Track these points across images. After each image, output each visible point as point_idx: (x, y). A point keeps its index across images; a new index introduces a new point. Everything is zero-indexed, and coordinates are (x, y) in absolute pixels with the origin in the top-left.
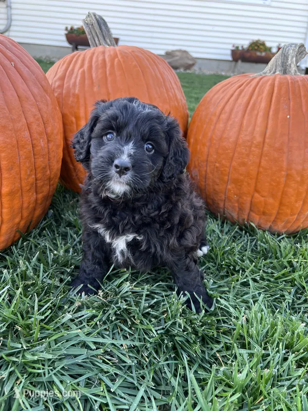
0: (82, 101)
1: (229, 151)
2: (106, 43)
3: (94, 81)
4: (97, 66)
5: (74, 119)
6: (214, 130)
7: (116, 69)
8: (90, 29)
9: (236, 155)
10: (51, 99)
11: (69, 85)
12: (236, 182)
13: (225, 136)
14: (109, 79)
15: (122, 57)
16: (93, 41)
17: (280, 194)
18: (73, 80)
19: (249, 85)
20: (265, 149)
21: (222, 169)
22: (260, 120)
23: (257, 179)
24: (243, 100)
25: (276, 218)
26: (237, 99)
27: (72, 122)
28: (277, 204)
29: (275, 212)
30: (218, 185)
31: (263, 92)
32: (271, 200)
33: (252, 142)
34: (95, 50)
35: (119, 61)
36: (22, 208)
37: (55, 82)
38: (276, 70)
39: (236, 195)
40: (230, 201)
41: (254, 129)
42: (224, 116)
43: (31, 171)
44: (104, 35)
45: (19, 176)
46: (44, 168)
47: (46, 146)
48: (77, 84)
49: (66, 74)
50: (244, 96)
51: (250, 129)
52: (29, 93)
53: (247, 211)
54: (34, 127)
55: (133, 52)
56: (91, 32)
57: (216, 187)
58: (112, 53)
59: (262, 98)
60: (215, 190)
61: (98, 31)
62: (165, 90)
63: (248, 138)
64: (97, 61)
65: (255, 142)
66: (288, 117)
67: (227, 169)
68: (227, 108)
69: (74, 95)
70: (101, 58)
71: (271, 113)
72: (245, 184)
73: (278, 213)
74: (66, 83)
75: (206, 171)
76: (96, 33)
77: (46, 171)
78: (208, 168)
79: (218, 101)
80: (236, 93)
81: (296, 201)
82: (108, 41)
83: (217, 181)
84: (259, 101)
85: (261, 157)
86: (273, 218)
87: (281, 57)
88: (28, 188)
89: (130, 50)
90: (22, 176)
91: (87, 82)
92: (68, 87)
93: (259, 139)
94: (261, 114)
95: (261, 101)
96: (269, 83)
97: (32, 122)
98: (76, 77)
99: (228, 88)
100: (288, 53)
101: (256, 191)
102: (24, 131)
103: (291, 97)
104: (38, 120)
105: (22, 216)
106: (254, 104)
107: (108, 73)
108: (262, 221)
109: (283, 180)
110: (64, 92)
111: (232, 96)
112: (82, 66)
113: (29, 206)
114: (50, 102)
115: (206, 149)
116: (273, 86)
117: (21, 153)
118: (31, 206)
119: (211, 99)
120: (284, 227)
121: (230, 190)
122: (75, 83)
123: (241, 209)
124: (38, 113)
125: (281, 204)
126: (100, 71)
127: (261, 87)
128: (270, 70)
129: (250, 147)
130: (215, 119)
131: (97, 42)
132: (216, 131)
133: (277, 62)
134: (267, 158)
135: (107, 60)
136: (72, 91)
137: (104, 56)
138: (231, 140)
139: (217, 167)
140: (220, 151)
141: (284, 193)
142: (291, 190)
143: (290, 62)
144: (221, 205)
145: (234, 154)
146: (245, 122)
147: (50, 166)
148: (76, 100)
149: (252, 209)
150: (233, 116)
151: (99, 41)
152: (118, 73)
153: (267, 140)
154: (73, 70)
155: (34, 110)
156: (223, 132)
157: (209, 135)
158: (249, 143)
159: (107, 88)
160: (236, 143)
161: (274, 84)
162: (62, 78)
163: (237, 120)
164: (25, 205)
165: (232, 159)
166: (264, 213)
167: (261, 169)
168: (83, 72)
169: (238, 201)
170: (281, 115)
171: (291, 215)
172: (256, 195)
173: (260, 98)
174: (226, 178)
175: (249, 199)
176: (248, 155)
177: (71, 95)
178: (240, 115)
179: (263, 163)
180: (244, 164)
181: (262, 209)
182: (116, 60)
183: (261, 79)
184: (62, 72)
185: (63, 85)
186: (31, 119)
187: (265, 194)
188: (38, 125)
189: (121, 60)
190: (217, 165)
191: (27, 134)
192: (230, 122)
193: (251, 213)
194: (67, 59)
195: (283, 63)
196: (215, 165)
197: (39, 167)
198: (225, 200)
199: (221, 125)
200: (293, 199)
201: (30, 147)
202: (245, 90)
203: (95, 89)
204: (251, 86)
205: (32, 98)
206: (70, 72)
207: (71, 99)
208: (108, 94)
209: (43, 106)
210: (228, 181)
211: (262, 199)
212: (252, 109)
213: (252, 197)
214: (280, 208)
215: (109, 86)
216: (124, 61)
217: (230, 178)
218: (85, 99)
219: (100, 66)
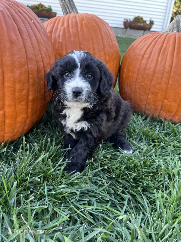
0: (64, 46)
1: (151, 76)
2: (74, 12)
3: (71, 34)
4: (72, 26)
6: (140, 63)
7: (84, 28)
8: (63, 3)
9: (154, 78)
12: (154, 93)
13: (148, 67)
14: (80, 34)
15: (87, 20)
16: (66, 11)
17: (179, 100)
18: (58, 34)
19: (161, 38)
20: (172, 74)
21: (146, 86)
22: (168, 58)
23: (166, 91)
24: (158, 46)
25: (175, 114)
26: (154, 46)
28: (177, 106)
29: (175, 110)
30: (142, 96)
31: (170, 42)
32: (174, 104)
33: (164, 71)
34: (69, 15)
35: (85, 22)
36: (37, 110)
38: (173, 30)
39: (153, 101)
40: (149, 105)
41: (165, 63)
42: (146, 56)
43: (43, 87)
44: (72, 6)
45: (37, 89)
48: (61, 35)
49: (52, 30)
50: (159, 44)
51: (163, 63)
52: (41, 39)
53: (159, 110)
54: (45, 60)
56: (64, 4)
57: (141, 97)
58: (81, 17)
60: (140, 99)
61: (68, 4)
62: (110, 41)
63: (161, 68)
64: (72, 22)
65: (166, 70)
67: (149, 86)
68: (148, 51)
69: (59, 42)
70: (74, 20)
71: (175, 54)
72: (159, 94)
73: (177, 111)
74: (54, 35)
75: (135, 88)
76: (67, 6)
78: (137, 86)
79: (142, 47)
80: (153, 42)
82: (75, 11)
83: (142, 93)
84: (168, 47)
85: (169, 79)
86: (173, 114)
87: (176, 23)
88: (41, 97)
89: (91, 16)
91: (67, 35)
92: (55, 37)
93: (167, 68)
94: (169, 54)
95: (169, 46)
96: (173, 37)
97: (44, 57)
98: (60, 32)
99: (146, 40)
100: (179, 20)
101: (165, 98)
102: (41, 62)
104: (46, 56)
105: (36, 115)
106: (165, 49)
107: (79, 30)
108: (167, 116)
110: (52, 40)
111: (151, 44)
112: (63, 25)
113: (40, 109)
114: (50, 46)
115: (135, 75)
117: (39, 75)
119: (137, 46)
120: (178, 119)
121: (150, 99)
122: (59, 36)
123: (156, 109)
124: (46, 51)
125: (179, 105)
126: (74, 28)
127: (168, 39)
128: (169, 30)
129: (163, 73)
130: (140, 57)
131: (68, 11)
132: (142, 64)
133: (173, 25)
134: (173, 80)
135: (78, 21)
136: (58, 40)
137: (76, 19)
138: (151, 70)
139: (143, 86)
140: (145, 76)
144: (144, 107)
146: (160, 59)
148: (60, 46)
149: (162, 109)
150: (152, 56)
151: (69, 10)
152: (85, 30)
153: (173, 69)
154: (57, 27)
155: (45, 49)
156: (147, 65)
157: (138, 66)
158: (162, 71)
159: (79, 39)
160: (154, 71)
161: (175, 38)
162: (51, 32)
163: (155, 58)
165: (152, 80)
166: (169, 111)
167: (169, 86)
168: (64, 29)
169: (154, 105)
172: (165, 101)
173: (168, 45)
174: (148, 91)
175: (161, 103)
176: (162, 78)
177: (57, 42)
178: (156, 55)
179: (170, 82)
180: (159, 83)
181: (168, 109)
183: (167, 35)
184: (50, 29)
185: (52, 36)
186: (44, 55)
187: (170, 100)
188: (47, 59)
190: (143, 84)
191: (42, 64)
192: (150, 59)
193: (161, 111)
194: (52, 21)
195: (177, 26)
196: (141, 84)
198: (146, 105)
199: (144, 61)
201: (43, 72)
202: (159, 41)
203: (72, 39)
204: (162, 39)
205: (43, 42)
206: (55, 29)
207: (57, 45)
208: (80, 42)
209: (48, 48)
210: (149, 93)
211: (169, 103)
212: (164, 52)
213: (163, 102)
214: (178, 108)
215: (80, 37)
216: (88, 23)
217: (150, 91)
218: (66, 44)
219: (74, 25)
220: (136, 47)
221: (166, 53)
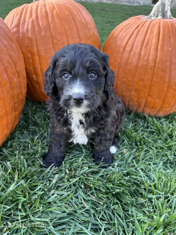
0: (34, 43)
1: (132, 72)
3: (41, 27)
4: (42, 16)
5: (30, 55)
6: (122, 57)
7: (55, 18)
9: (137, 74)
10: (16, 46)
11: (24, 31)
12: (137, 90)
13: (129, 61)
14: (52, 26)
15: (59, 9)
17: (163, 97)
18: (26, 27)
19: (143, 27)
20: (156, 70)
21: (128, 83)
22: (152, 52)
23: (150, 88)
24: (140, 38)
25: (159, 110)
26: (136, 37)
27: (29, 58)
28: (161, 103)
29: (159, 107)
30: (125, 92)
31: (153, 32)
32: (158, 101)
33: (147, 66)
34: (38, 3)
35: (57, 11)
36: (8, 124)
37: (13, 28)
39: (137, 98)
40: (132, 101)
41: (148, 58)
42: (128, 49)
43: (11, 99)
45: (4, 105)
46: (18, 95)
47: (18, 80)
48: (30, 30)
49: (19, 23)
50: (141, 34)
51: (146, 58)
53: (143, 107)
55: (65, 4)
58: (51, 6)
59: (153, 36)
60: (122, 95)
62: (88, 31)
63: (145, 63)
64: (41, 12)
65: (149, 66)
66: (170, 49)
67: (131, 83)
68: (130, 43)
69: (28, 38)
70: (43, 10)
71: (159, 47)
72: (143, 91)
73: (161, 107)
74: (21, 30)
75: (117, 83)
77: (19, 97)
78: (118, 81)
79: (123, 37)
80: (136, 32)
81: (172, 100)
83: (125, 89)
84: (151, 38)
85: (153, 76)
86: (157, 110)
87: (161, 6)
88: (10, 111)
90: (6, 104)
91: (36, 28)
93: (152, 64)
94: (153, 47)
95: (153, 38)
96: (157, 26)
97: (8, 67)
98: (28, 25)
99: (128, 28)
100: (165, 3)
101: (149, 95)
102: (3, 74)
103: (171, 35)
104: (11, 64)
105: (8, 128)
106: (148, 40)
107: (50, 21)
108: (151, 112)
109: (166, 88)
110: (20, 36)
111: (132, 34)
112: (31, 16)
113: (11, 121)
114: (15, 49)
115: (117, 69)
116: (159, 28)
117: (4, 89)
118: (13, 121)
119: (118, 36)
120: (163, 114)
121: (132, 95)
122: (28, 29)
123: (139, 106)
124: (10, 59)
125: (163, 102)
126: (44, 20)
127: (152, 28)
128: (154, 14)
129: (146, 69)
130: (122, 50)
132: (123, 58)
133: (158, 9)
134: (156, 76)
135: (48, 11)
136: (26, 35)
137: (46, 8)
138: (134, 64)
139: (125, 82)
140: (126, 71)
141: (166, 96)
142: (169, 94)
143: (166, 10)
144: (127, 103)
145: (136, 73)
146: (142, 53)
147: (21, 93)
148: (30, 42)
149: (146, 105)
150: (134, 49)
152: (57, 21)
153: (157, 65)
154: (25, 19)
155: (7, 58)
156: (128, 59)
157: (119, 60)
158: (145, 67)
159: (51, 33)
160: (137, 66)
161: (160, 26)
162: (18, 26)
163: (138, 51)
164: (10, 121)
165: (134, 76)
166: (153, 108)
167: (153, 83)
168: (33, 21)
169: (137, 102)
170: (165, 48)
171: (168, 108)
172: (149, 98)
173: (152, 36)
174: (130, 88)
175: (144, 100)
176: (145, 74)
177: (26, 38)
178: (139, 48)
179: (154, 79)
180: (142, 80)
181: (152, 106)
182: (55, 11)
183: (151, 22)
184: (17, 21)
185: (19, 30)
187: (154, 97)
188: (11, 68)
189: (58, 11)
190: (124, 80)
191: (5, 76)
192: (132, 53)
193: (145, 108)
194: (19, 11)
195: (162, 10)
196: (123, 80)
197: (15, 95)
198: (129, 101)
199: (126, 54)
200: (170, 99)
201: (9, 85)
202: (141, 30)
203: (43, 33)
204: (145, 27)
205: (5, 49)
206: (23, 22)
207: (26, 41)
208: (52, 36)
209: (12, 53)
210: (132, 89)
211: (153, 100)
212: (147, 44)
213: (147, 99)
214: (162, 104)
215: (52, 30)
216: (60, 12)
217: (133, 88)
218: (36, 40)
219: (44, 16)
220: (116, 37)
221: (149, 46)
